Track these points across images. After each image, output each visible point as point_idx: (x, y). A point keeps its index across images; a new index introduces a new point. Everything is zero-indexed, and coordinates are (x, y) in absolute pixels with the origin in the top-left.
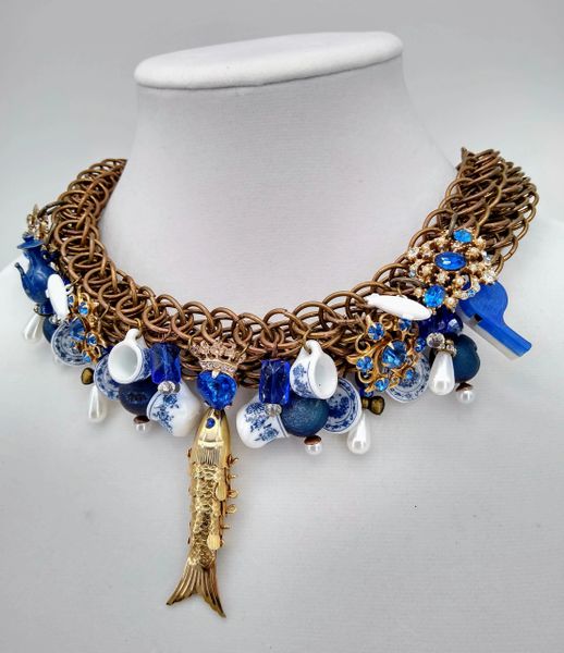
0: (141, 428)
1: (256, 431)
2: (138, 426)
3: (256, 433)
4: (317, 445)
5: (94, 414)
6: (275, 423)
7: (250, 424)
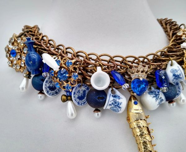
3: (158, 102)
5: (72, 115)
7: (155, 98)
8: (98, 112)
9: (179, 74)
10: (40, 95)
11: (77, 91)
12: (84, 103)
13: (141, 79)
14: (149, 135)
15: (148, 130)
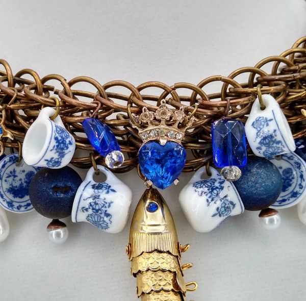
0: (58, 235)
2: (54, 232)
3: (214, 207)
4: (275, 217)
6: (231, 193)
7: (204, 197)
8: (58, 228)
9: (271, 132)
11: (8, 171)
12: (28, 205)
13: (163, 142)
14: (176, 293)
15: (174, 280)
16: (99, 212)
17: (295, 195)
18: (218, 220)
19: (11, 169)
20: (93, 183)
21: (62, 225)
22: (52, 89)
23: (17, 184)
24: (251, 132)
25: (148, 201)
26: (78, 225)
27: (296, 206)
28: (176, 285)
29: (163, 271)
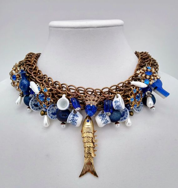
0: (63, 126)
1: (103, 121)
2: (62, 125)
3: (103, 122)
4: (119, 124)
5: (46, 124)
6: (108, 118)
7: (101, 119)
9: (119, 105)
10: (29, 109)
11: (51, 109)
12: (56, 117)
13: (91, 105)
14: (92, 143)
15: (92, 140)
16: (74, 121)
17: (125, 118)
18: (104, 125)
19: (52, 108)
20: (73, 113)
21: (65, 124)
22: (64, 87)
23: (54, 112)
24: (114, 104)
25: (87, 119)
26: (69, 124)
27: (125, 121)
28: (92, 141)
29: (90, 137)
